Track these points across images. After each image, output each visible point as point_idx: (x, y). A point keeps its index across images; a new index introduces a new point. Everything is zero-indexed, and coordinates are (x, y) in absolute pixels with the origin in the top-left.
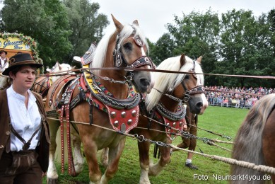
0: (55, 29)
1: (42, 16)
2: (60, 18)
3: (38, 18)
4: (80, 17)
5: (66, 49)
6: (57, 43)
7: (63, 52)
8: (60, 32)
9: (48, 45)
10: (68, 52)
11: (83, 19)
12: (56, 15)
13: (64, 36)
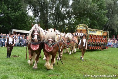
0: (98, 10)
1: (91, 4)
2: (101, 4)
3: (89, 6)
4: (112, 2)
5: (105, 21)
6: (99, 18)
7: (103, 23)
8: (101, 12)
9: (95, 20)
10: (106, 23)
11: (114, 3)
12: (99, 3)
13: (103, 14)
